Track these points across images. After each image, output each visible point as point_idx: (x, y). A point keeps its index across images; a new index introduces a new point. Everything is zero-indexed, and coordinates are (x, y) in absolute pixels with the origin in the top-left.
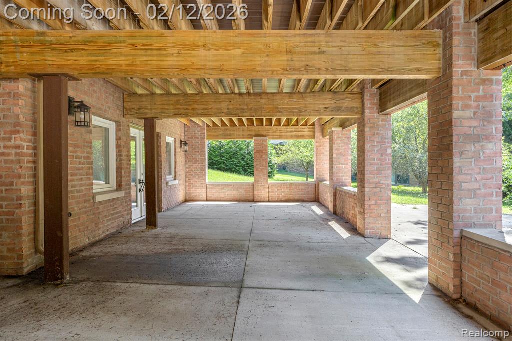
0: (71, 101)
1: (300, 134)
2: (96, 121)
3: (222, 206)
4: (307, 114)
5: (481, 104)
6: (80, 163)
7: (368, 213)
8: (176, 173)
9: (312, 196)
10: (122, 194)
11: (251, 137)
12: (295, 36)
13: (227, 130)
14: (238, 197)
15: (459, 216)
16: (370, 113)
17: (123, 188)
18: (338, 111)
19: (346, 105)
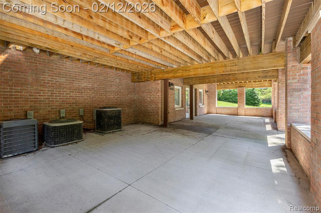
0: (169, 83)
1: (263, 85)
2: (176, 87)
3: (223, 116)
4: (250, 79)
5: (302, 77)
6: (171, 99)
7: (280, 120)
8: (203, 102)
9: (270, 114)
10: (183, 109)
11: (236, 87)
12: (227, 61)
13: (225, 85)
14: (230, 113)
15: (290, 118)
16: (282, 77)
17: (183, 107)
18: (265, 77)
19: (269, 75)
